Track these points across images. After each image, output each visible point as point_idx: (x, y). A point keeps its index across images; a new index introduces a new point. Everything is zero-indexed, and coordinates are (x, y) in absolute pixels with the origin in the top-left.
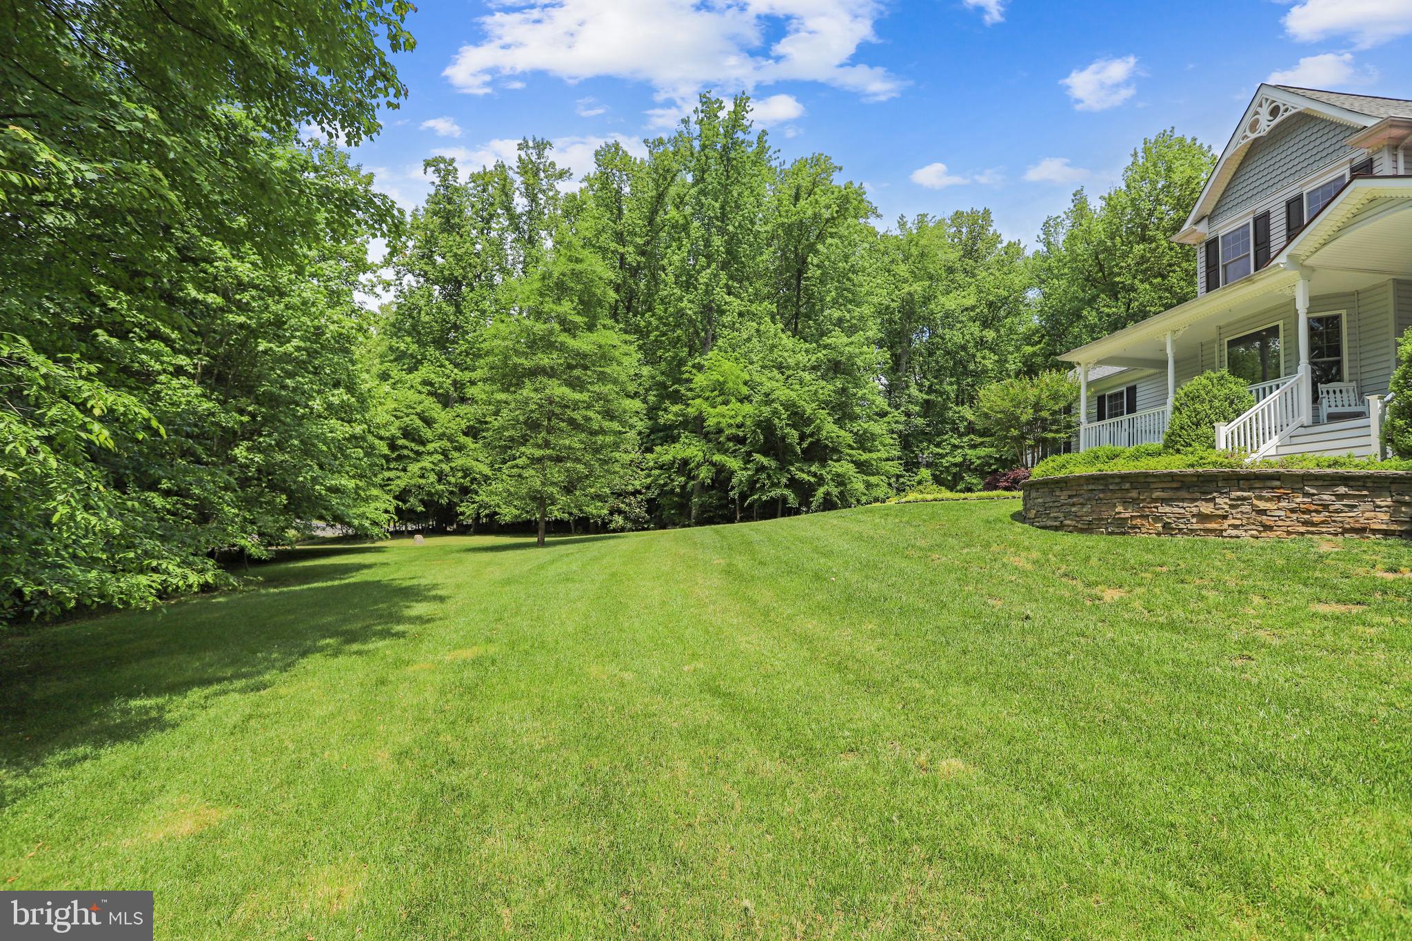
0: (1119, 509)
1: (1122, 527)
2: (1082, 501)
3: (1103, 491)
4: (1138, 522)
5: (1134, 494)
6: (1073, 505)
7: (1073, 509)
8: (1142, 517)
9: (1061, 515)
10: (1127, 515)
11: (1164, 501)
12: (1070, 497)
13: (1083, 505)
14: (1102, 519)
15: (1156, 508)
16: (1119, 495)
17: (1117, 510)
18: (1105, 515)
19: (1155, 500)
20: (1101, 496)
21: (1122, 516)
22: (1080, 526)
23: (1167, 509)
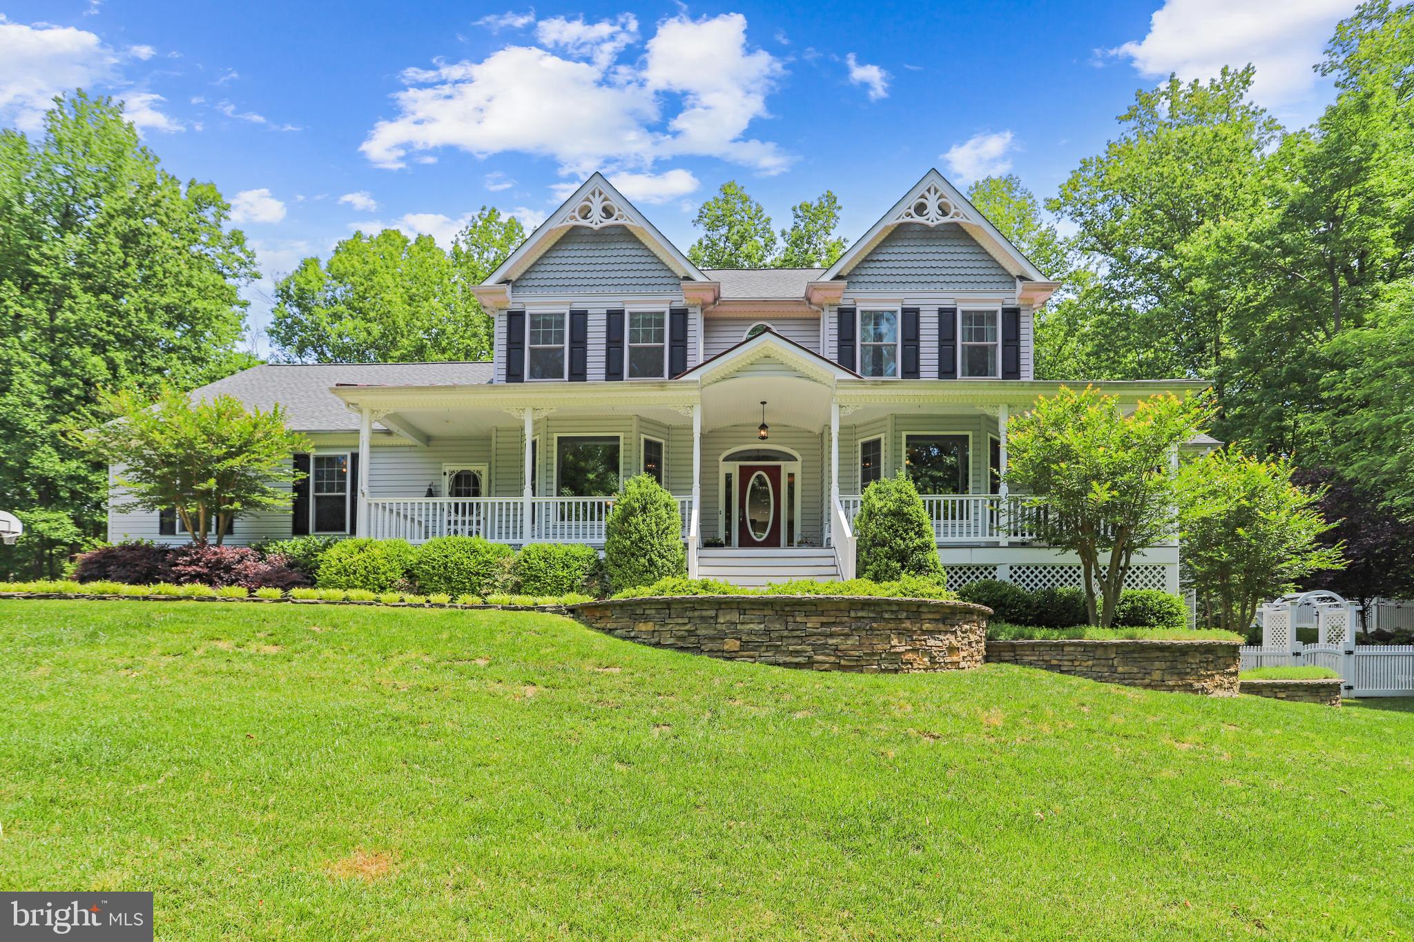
0: (895, 642)
1: (896, 664)
2: (847, 630)
3: (874, 619)
4: (910, 656)
5: (907, 624)
6: (832, 635)
7: (830, 641)
8: (915, 650)
9: (809, 648)
10: (902, 649)
11: (930, 633)
12: (823, 624)
13: (847, 636)
14: (873, 654)
15: (925, 640)
16: (892, 625)
17: (893, 643)
18: (879, 647)
19: (924, 632)
20: (875, 625)
21: (897, 650)
22: (843, 662)
23: (931, 642)
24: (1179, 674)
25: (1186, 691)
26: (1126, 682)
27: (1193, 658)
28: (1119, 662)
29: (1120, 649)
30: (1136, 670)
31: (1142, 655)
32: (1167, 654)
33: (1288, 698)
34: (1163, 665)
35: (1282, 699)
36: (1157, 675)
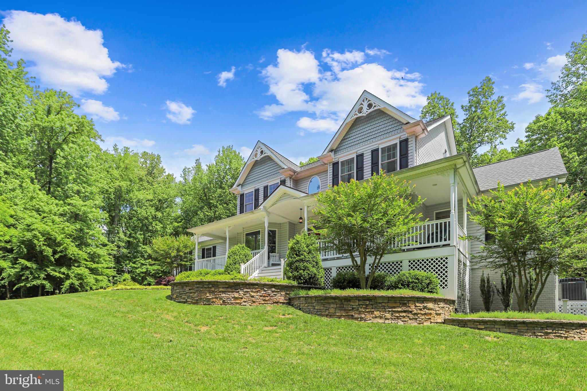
0: (208, 295)
1: (209, 302)
2: (194, 291)
3: (202, 287)
4: (214, 300)
5: (213, 289)
6: (191, 293)
7: (191, 295)
8: (215, 298)
9: (186, 297)
10: (211, 297)
11: (223, 292)
12: (190, 290)
13: (195, 293)
14: (202, 299)
15: (221, 294)
16: (208, 289)
17: (207, 295)
18: (203, 297)
19: (220, 292)
20: (201, 289)
21: (209, 298)
22: (193, 301)
23: (224, 295)
24: (345, 310)
25: (349, 318)
26: (319, 313)
27: (354, 303)
28: (316, 304)
29: (317, 299)
30: (322, 308)
31: (325, 301)
32: (337, 301)
33: (486, 329)
34: (335, 306)
35: (482, 329)
36: (332, 310)
